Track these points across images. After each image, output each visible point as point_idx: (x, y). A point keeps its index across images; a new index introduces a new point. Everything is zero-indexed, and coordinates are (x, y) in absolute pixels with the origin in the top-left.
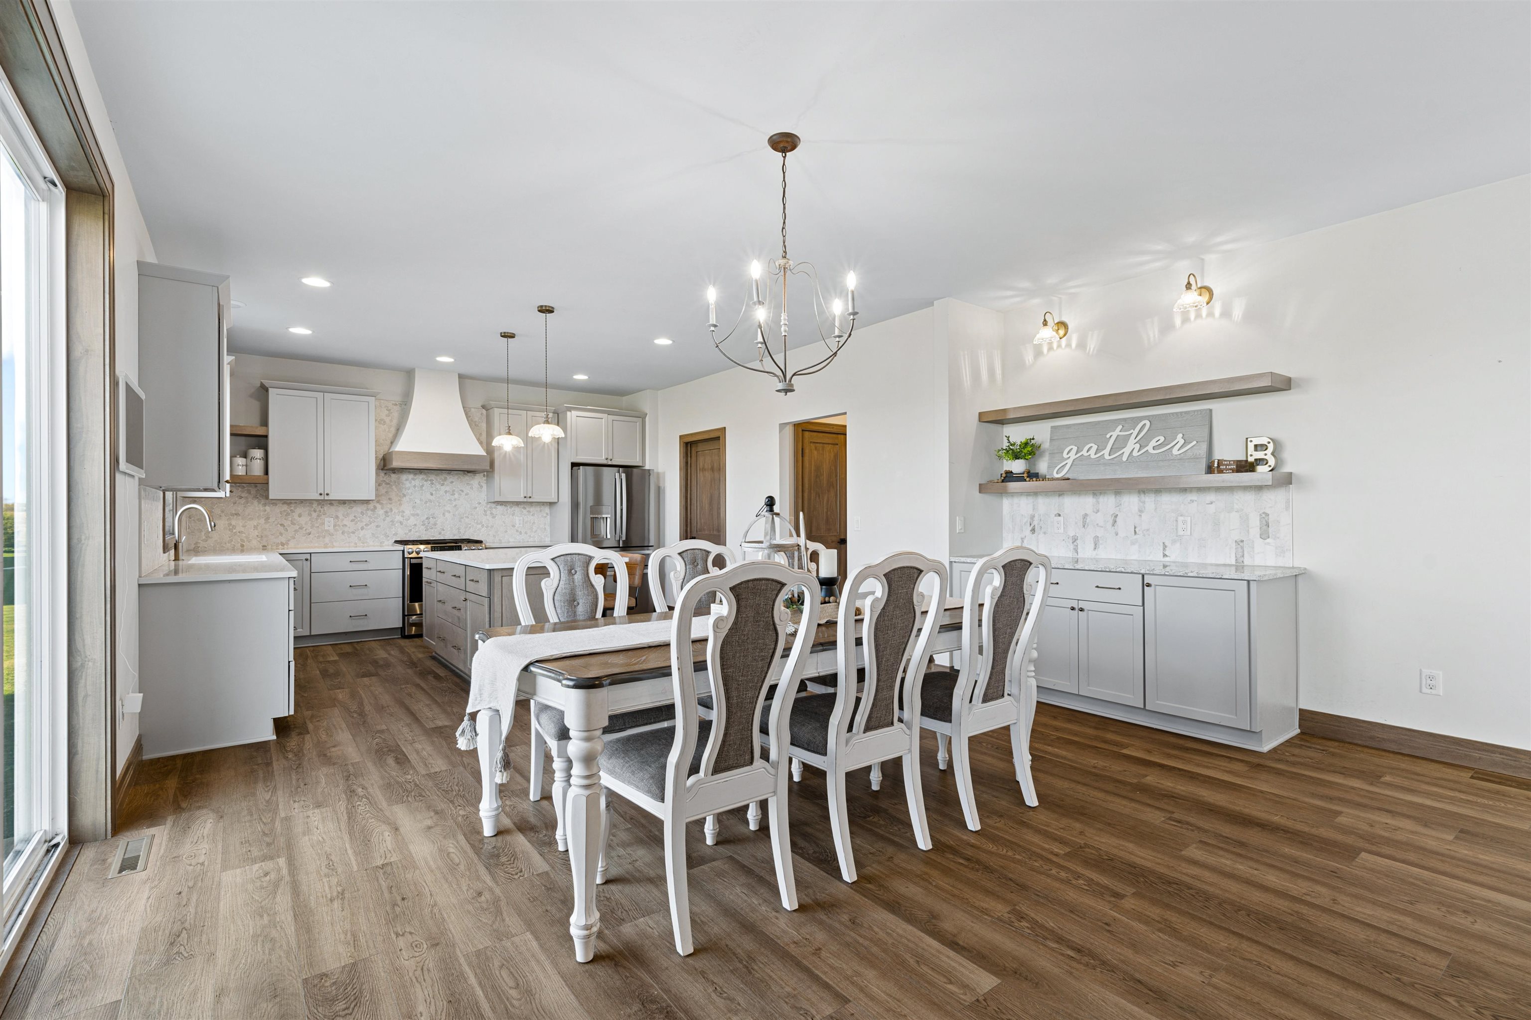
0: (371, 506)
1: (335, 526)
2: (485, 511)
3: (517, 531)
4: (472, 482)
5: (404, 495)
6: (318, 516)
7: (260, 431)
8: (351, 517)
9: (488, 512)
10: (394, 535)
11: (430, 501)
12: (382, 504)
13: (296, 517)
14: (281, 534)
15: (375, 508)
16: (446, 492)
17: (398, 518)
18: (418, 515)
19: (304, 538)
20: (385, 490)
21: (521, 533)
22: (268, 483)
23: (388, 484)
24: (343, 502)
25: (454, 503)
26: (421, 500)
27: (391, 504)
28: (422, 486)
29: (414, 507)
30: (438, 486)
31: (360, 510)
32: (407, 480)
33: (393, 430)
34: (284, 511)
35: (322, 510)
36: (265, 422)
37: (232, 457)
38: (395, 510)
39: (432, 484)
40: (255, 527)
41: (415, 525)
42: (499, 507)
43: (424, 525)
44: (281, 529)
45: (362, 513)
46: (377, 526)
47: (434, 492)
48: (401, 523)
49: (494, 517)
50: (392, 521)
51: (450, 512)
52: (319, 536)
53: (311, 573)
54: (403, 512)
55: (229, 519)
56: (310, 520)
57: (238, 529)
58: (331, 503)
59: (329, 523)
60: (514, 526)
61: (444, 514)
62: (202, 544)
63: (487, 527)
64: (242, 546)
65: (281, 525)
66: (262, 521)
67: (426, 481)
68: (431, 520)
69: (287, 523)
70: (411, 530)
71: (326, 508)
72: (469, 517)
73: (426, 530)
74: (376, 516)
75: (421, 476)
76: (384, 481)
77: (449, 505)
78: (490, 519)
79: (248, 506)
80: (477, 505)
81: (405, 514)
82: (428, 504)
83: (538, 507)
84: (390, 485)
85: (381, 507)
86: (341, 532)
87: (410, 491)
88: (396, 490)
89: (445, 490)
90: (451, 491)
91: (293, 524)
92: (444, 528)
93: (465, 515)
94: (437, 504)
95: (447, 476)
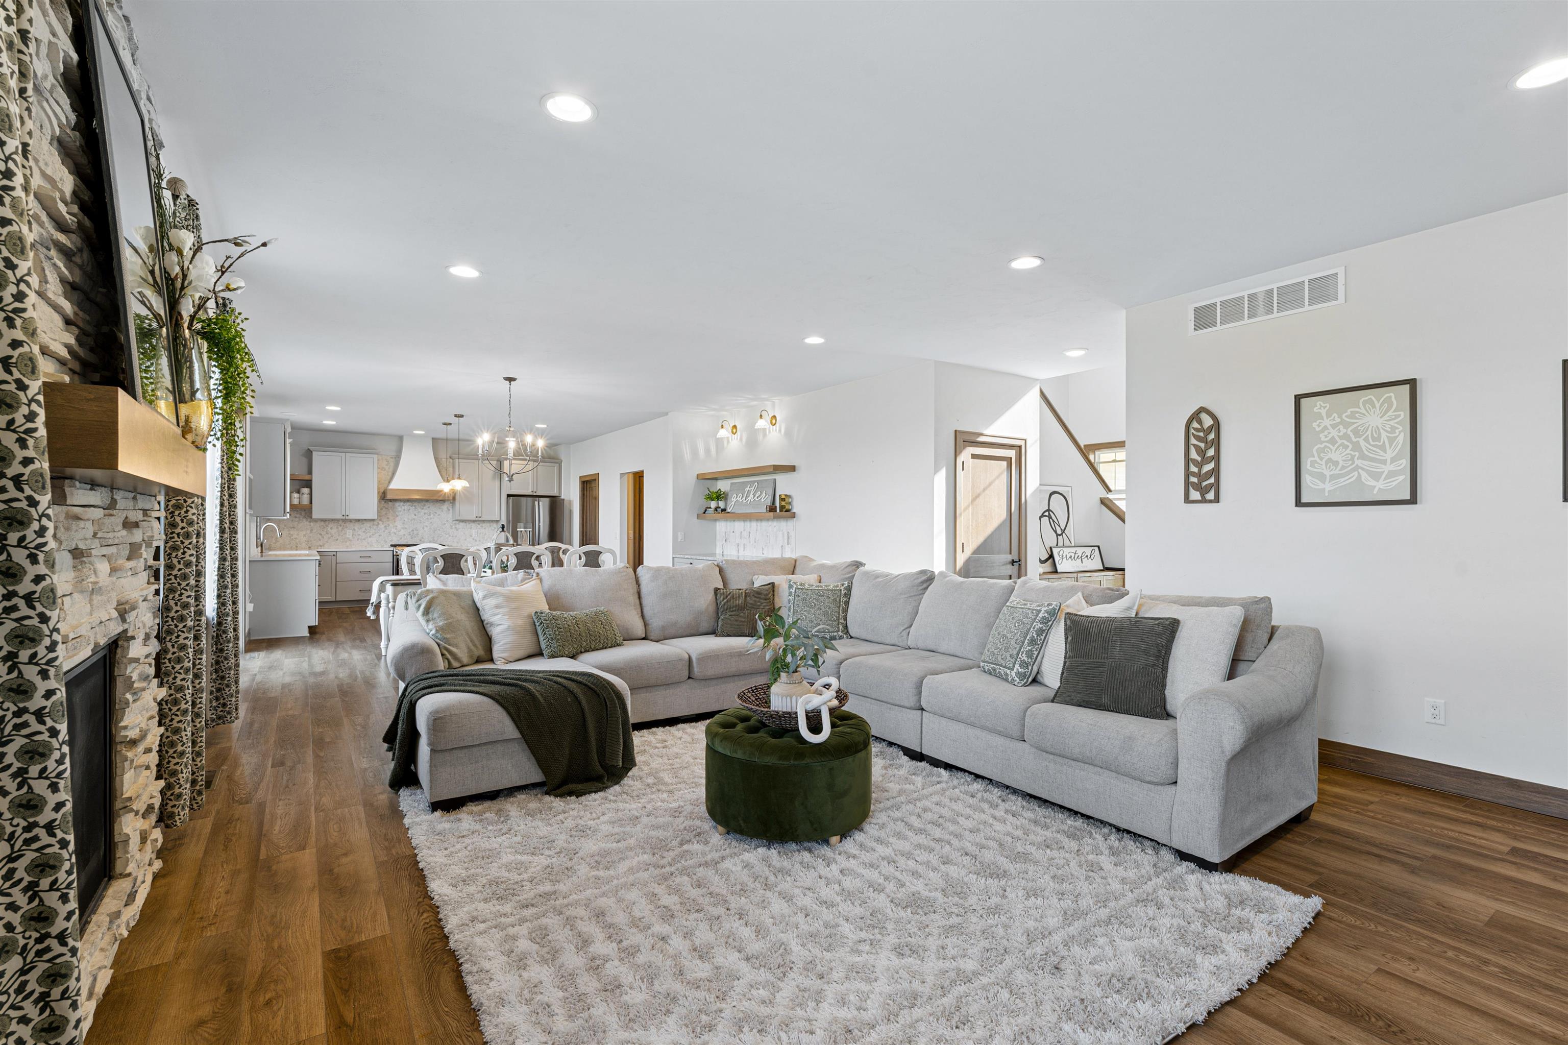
0: (376, 523)
1: (353, 535)
2: (451, 526)
3: (474, 539)
4: (442, 507)
5: (397, 516)
6: (343, 529)
7: (307, 477)
8: (363, 530)
9: (454, 527)
10: (391, 541)
11: (415, 519)
12: (382, 521)
13: (329, 530)
14: (320, 540)
15: (379, 524)
16: (425, 514)
17: (393, 530)
18: (406, 528)
19: (334, 542)
20: (384, 513)
21: (477, 541)
22: (311, 509)
23: (387, 509)
24: (358, 520)
25: (431, 521)
26: (408, 519)
27: (388, 521)
28: (409, 510)
29: (404, 523)
30: (420, 510)
31: (368, 526)
32: (399, 506)
33: (390, 474)
34: (322, 526)
35: (345, 525)
36: (310, 472)
37: (291, 493)
38: (388, 526)
39: (416, 508)
40: (305, 536)
41: (404, 535)
42: (462, 525)
43: (410, 535)
44: (320, 536)
45: (370, 527)
46: (380, 536)
47: (417, 514)
48: (395, 534)
49: (457, 530)
50: (389, 532)
51: (427, 527)
52: (342, 541)
53: (336, 563)
54: (396, 526)
55: (290, 532)
56: (337, 531)
57: (294, 536)
58: (351, 521)
59: (349, 533)
60: (472, 536)
61: (423, 528)
62: (273, 545)
63: (453, 536)
64: (297, 545)
65: (320, 534)
66: (308, 532)
67: (412, 506)
68: (415, 532)
69: (323, 533)
70: (401, 538)
71: (347, 524)
72: (441, 530)
73: (411, 538)
74: (379, 529)
75: (408, 504)
76: (384, 507)
77: (427, 522)
78: (454, 531)
79: (300, 523)
80: (446, 522)
81: (397, 528)
82: (412, 522)
83: (488, 523)
84: (389, 508)
85: (382, 523)
86: (357, 539)
87: (401, 513)
88: (392, 513)
89: (424, 512)
90: (428, 513)
91: (327, 533)
92: (424, 537)
93: (438, 529)
94: (419, 522)
95: (425, 503)
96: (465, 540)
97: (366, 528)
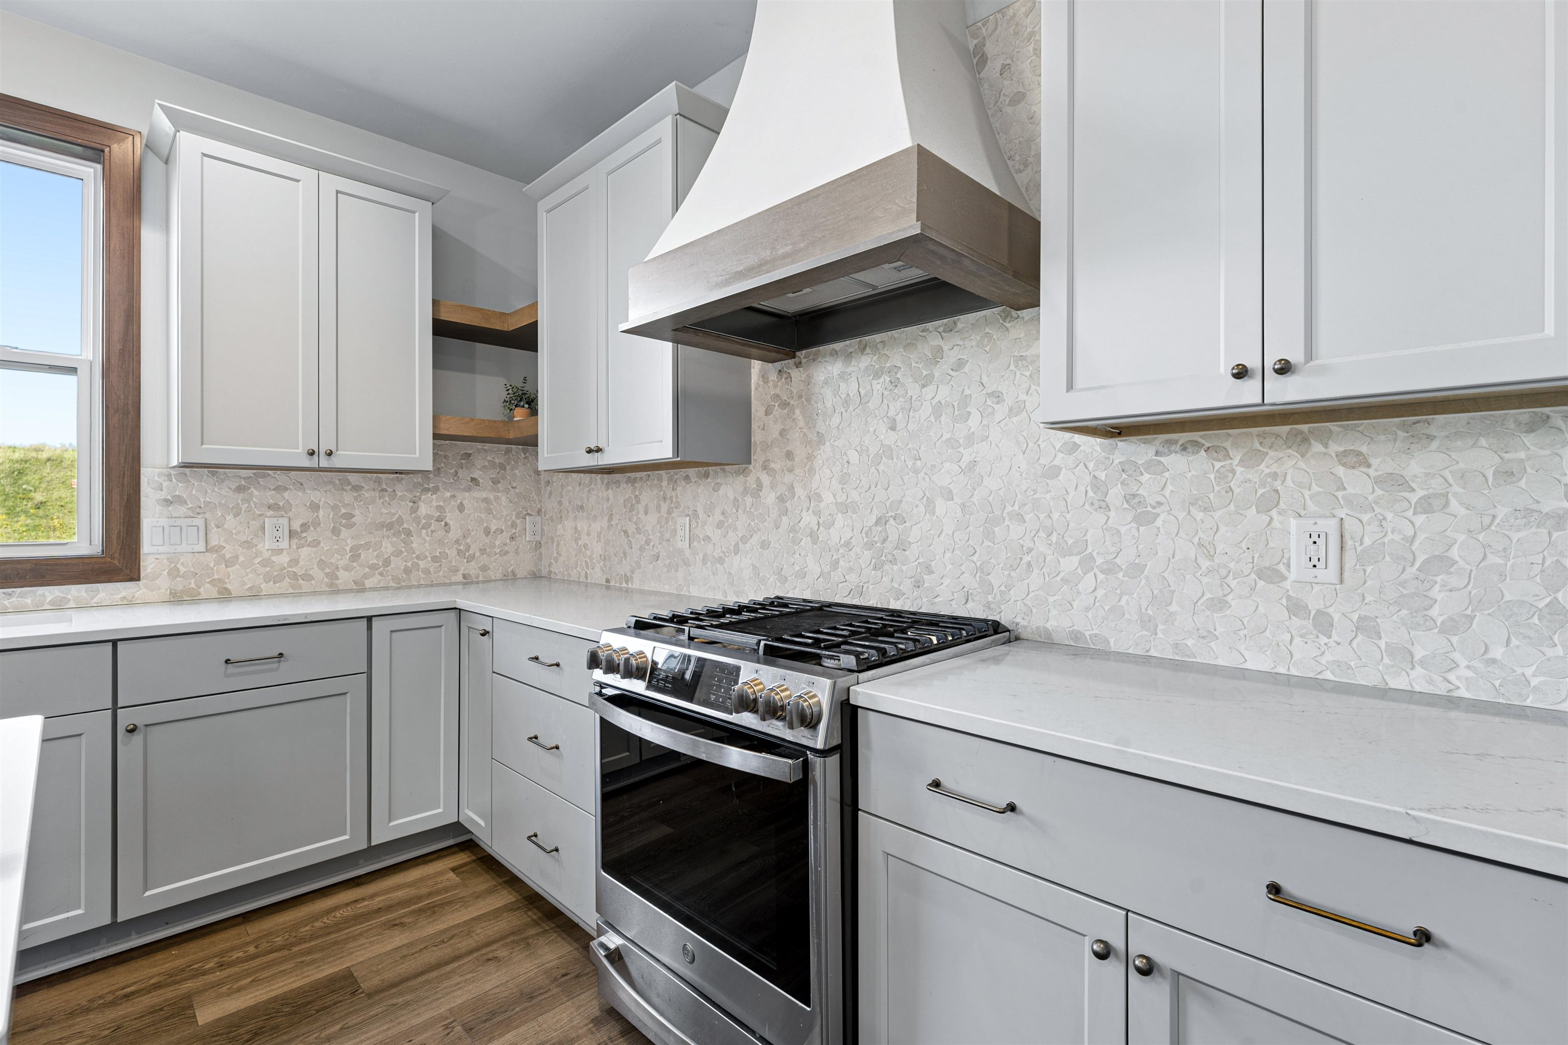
0: (752, 479)
2: (1096, 484)
3: (1296, 608)
5: (821, 439)
6: (669, 512)
8: (718, 517)
9: (1115, 494)
11: (888, 452)
12: (769, 472)
13: (642, 515)
14: (625, 554)
15: (760, 486)
16: (938, 409)
17: (809, 519)
18: (853, 507)
19: (651, 566)
20: (778, 427)
23: (785, 405)
24: (703, 470)
25: (967, 456)
26: (862, 451)
27: (791, 470)
28: (868, 396)
29: (843, 480)
31: (731, 495)
32: (826, 382)
34: (628, 500)
35: (674, 494)
38: (800, 492)
39: (895, 383)
41: (847, 544)
43: (870, 545)
44: (625, 541)
45: (736, 503)
46: (765, 545)
47: (899, 418)
48: (812, 535)
49: (1144, 518)
50: (793, 530)
51: (950, 497)
52: (670, 565)
54: (819, 497)
56: (659, 522)
61: (930, 506)
62: (554, 567)
63: (1110, 569)
64: (587, 575)
65: (626, 532)
67: (877, 375)
68: (893, 529)
69: (631, 529)
70: (837, 562)
71: (679, 489)
72: (1027, 517)
73: (875, 568)
74: (760, 511)
75: (865, 361)
76: (778, 396)
77: (947, 465)
78: (1123, 530)
79: (593, 489)
80: (1060, 455)
81: (822, 505)
82: (881, 467)
83: (1483, 442)
84: (792, 403)
85: (771, 483)
86: (701, 556)
87: (836, 420)
88: (801, 423)
89: (935, 401)
90: (956, 404)
91: (638, 530)
92: (933, 564)
93: (1009, 509)
94: (910, 464)
95: (941, 343)
96: (1220, 604)
97: (726, 508)
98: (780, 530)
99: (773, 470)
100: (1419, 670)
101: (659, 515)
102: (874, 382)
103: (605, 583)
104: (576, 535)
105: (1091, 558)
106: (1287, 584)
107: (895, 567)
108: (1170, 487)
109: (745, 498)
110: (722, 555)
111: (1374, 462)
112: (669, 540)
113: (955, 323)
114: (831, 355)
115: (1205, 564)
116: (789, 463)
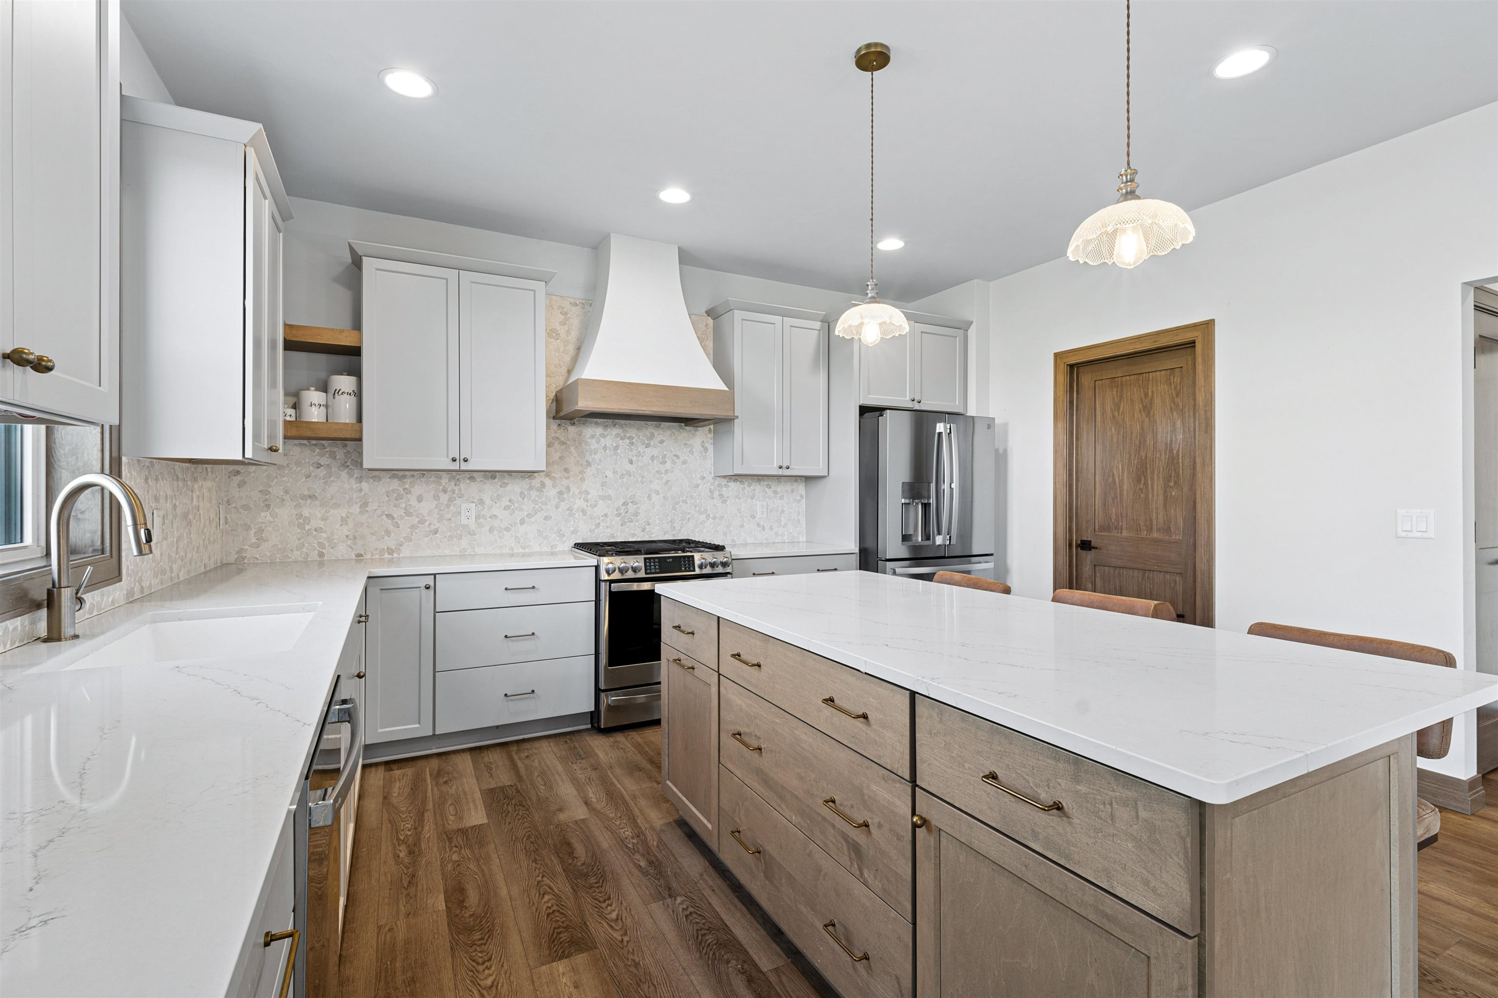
0: (536, 481)
1: (477, 517)
2: (711, 491)
3: (758, 525)
4: (691, 442)
5: (589, 464)
6: (451, 500)
7: (347, 340)
8: (505, 502)
9: (716, 493)
10: (572, 533)
11: (629, 473)
12: (553, 478)
13: (413, 502)
14: (388, 533)
15: (543, 485)
16: (653, 458)
17: (579, 503)
18: (609, 498)
19: (427, 539)
20: (558, 454)
21: (763, 528)
22: (360, 440)
23: (564, 443)
24: (492, 475)
25: (666, 478)
26: (615, 472)
27: (567, 478)
28: (616, 448)
29: (603, 484)
30: (641, 449)
31: (519, 489)
32: (593, 437)
33: (571, 349)
34: (393, 491)
35: (456, 488)
36: (357, 325)
38: (574, 490)
39: (632, 444)
40: (344, 521)
41: (606, 515)
42: (733, 485)
43: (619, 515)
44: (388, 523)
45: (522, 495)
46: (547, 518)
47: (634, 459)
48: (583, 512)
49: (724, 502)
50: (570, 509)
51: (658, 493)
52: (451, 536)
53: (435, 612)
54: (587, 492)
55: (298, 506)
56: (437, 507)
57: (315, 523)
58: (472, 475)
59: (467, 512)
60: (753, 517)
61: (649, 497)
62: (250, 553)
63: (715, 518)
64: (321, 555)
65: (389, 516)
66: (356, 509)
67: (622, 439)
68: (631, 508)
69: (397, 513)
70: (599, 524)
71: (462, 486)
72: (688, 502)
73: (622, 525)
74: (544, 499)
75: (615, 431)
76: (558, 438)
77: (657, 481)
78: (718, 505)
79: (332, 481)
80: (700, 480)
81: (589, 497)
82: (625, 480)
83: (789, 484)
84: (568, 443)
85: (553, 484)
86: (488, 528)
87: (597, 457)
88: (575, 455)
89: (651, 455)
90: (661, 457)
91: (408, 514)
92: (650, 521)
93: (681, 499)
94: (640, 480)
95: (654, 431)
96: (742, 526)
97: (513, 497)
98: (560, 509)
99: (554, 477)
100: (780, 537)
101: (436, 502)
102: (621, 441)
103: (355, 558)
104: (301, 521)
105: (709, 515)
106: (756, 519)
107: (632, 524)
108: (730, 492)
109: (531, 492)
110: (509, 526)
111: (772, 487)
112: (451, 519)
113: (660, 425)
114: (595, 423)
115: (739, 515)
116: (566, 475)
